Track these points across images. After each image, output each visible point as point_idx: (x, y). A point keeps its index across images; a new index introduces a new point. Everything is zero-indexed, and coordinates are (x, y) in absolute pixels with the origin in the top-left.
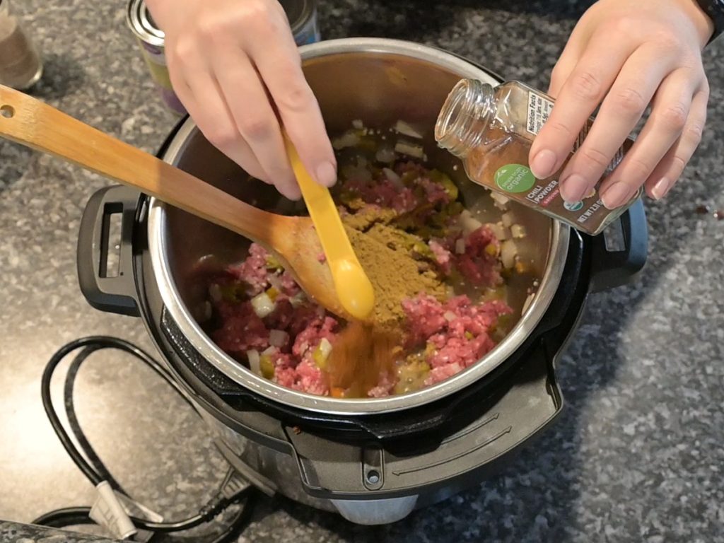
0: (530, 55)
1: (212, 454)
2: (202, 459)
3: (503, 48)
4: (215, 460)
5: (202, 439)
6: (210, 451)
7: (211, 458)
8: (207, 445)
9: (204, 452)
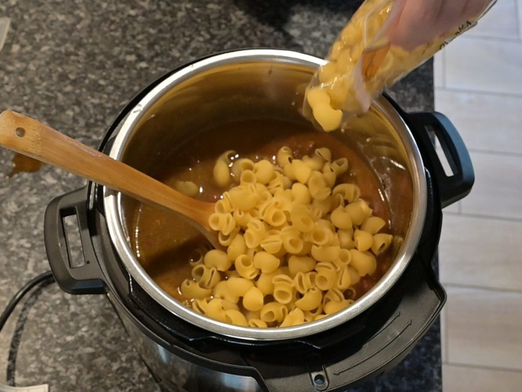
0: (279, 38)
1: (42, 353)
2: (34, 358)
3: (259, 34)
4: (44, 358)
5: (34, 342)
6: (40, 351)
7: (41, 357)
8: (38, 347)
9: (36, 352)
